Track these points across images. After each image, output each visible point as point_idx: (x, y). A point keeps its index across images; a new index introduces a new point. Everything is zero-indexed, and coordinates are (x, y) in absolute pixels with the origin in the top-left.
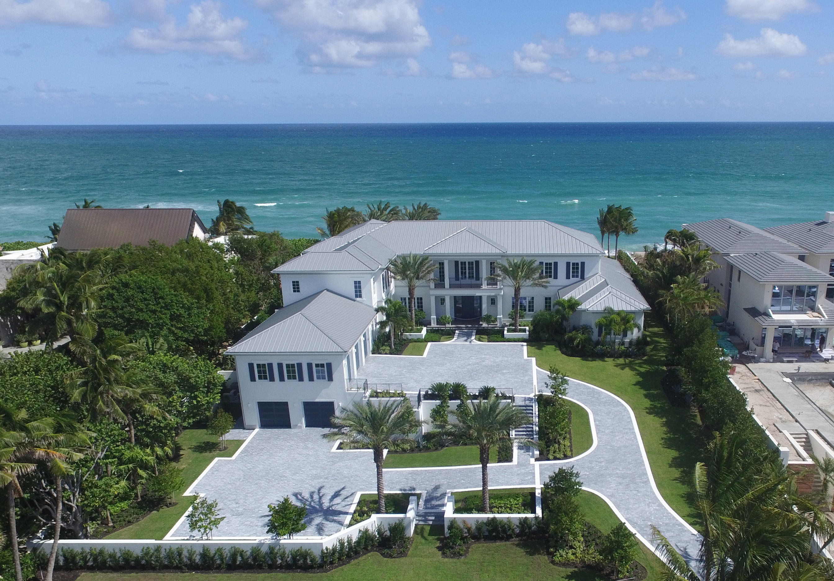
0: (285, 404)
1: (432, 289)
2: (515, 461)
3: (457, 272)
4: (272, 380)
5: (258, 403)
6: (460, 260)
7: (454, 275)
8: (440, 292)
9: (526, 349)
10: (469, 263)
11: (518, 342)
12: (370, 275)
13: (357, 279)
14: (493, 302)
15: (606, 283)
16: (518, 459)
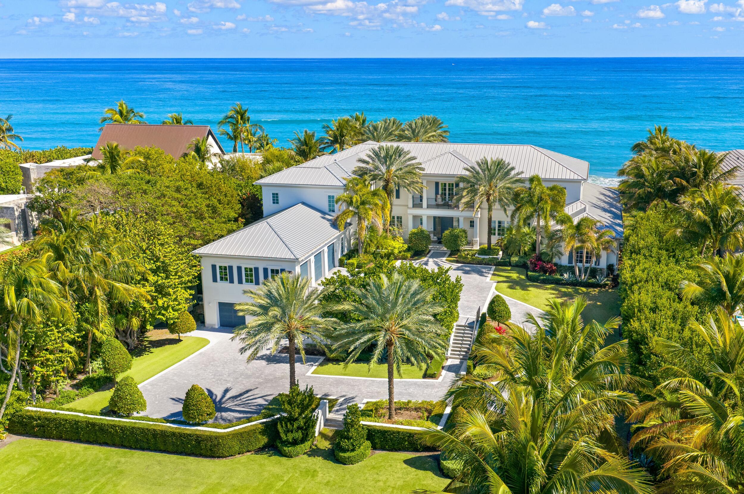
1: (410, 208)
2: (440, 379)
3: (437, 193)
4: (232, 281)
5: (219, 303)
6: (441, 181)
7: (433, 196)
8: (417, 212)
9: (492, 272)
10: (449, 184)
11: (488, 264)
12: (343, 191)
13: (331, 194)
14: (472, 224)
15: (584, 210)
16: (445, 377)
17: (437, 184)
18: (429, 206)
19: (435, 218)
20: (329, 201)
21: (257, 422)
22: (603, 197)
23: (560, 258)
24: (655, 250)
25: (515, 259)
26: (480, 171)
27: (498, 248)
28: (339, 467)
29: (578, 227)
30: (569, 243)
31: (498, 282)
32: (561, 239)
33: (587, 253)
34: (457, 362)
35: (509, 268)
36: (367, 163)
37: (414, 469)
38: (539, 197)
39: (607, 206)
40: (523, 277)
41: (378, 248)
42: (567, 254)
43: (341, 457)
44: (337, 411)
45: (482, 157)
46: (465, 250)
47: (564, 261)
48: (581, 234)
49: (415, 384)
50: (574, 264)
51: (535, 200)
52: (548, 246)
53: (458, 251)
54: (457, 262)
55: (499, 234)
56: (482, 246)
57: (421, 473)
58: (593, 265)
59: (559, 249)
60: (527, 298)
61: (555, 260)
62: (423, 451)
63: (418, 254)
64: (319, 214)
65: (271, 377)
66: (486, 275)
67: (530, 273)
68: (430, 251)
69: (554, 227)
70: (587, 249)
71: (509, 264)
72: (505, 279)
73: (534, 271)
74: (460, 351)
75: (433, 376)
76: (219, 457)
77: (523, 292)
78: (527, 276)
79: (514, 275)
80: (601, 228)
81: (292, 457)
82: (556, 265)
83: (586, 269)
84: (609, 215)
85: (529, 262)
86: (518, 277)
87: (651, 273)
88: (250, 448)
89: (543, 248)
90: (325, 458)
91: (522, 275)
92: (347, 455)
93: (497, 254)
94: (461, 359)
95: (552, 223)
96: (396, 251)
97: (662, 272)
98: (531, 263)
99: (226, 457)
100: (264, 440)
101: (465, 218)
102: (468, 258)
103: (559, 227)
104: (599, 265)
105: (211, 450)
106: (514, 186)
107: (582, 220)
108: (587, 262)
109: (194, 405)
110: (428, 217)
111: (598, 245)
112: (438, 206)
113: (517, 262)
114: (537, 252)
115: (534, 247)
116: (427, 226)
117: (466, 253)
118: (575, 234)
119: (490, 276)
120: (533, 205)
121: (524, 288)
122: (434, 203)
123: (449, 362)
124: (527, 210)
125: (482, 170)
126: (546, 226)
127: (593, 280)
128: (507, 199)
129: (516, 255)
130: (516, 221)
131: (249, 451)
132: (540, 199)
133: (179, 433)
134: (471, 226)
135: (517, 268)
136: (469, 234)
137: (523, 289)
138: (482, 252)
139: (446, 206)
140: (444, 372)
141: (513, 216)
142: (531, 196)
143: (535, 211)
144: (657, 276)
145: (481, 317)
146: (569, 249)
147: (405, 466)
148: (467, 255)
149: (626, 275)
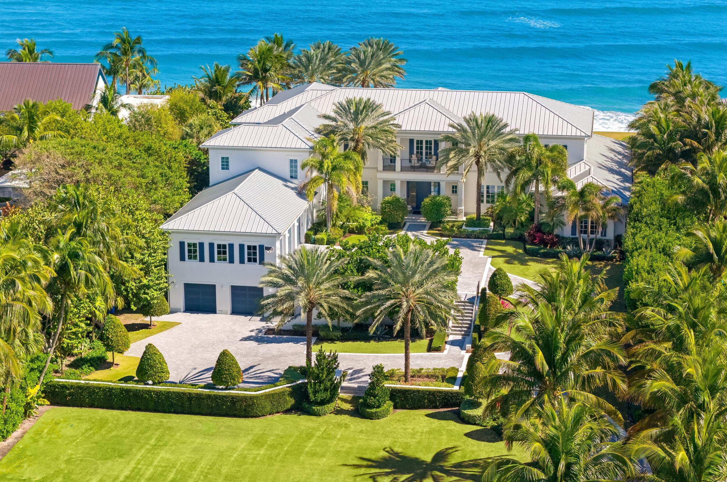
0: (213, 287)
1: (380, 172)
2: (446, 352)
3: (411, 152)
4: (202, 260)
5: (185, 284)
6: (416, 138)
7: (407, 156)
8: (389, 176)
9: (485, 246)
10: (427, 141)
11: (478, 238)
12: (308, 154)
13: (293, 158)
14: (455, 189)
15: (589, 172)
16: (449, 350)
17: (411, 141)
18: (403, 169)
19: (408, 183)
20: (291, 166)
21: (283, 387)
22: (612, 155)
23: (562, 229)
24: (656, 218)
25: (510, 230)
26: (468, 128)
27: (489, 218)
28: (368, 422)
29: (582, 194)
30: (572, 211)
31: (493, 257)
32: (563, 207)
33: (592, 223)
34: (459, 337)
35: (504, 241)
36: (334, 120)
37: (436, 420)
38: (537, 160)
39: (615, 167)
40: (521, 251)
41: (348, 220)
42: (570, 223)
43: (368, 412)
44: (350, 380)
45: (469, 112)
46: (449, 221)
47: (567, 232)
48: (585, 202)
49: (421, 357)
50: (577, 236)
51: (534, 163)
52: (549, 215)
53: (441, 222)
54: (442, 235)
55: (488, 202)
56: (469, 217)
57: (443, 422)
58: (599, 236)
59: (561, 218)
60: (527, 273)
61: (556, 231)
62: (441, 408)
63: (394, 227)
64: (281, 182)
65: (269, 356)
66: (479, 249)
67: (528, 246)
68: (405, 224)
69: (555, 193)
70: (592, 218)
71: (502, 237)
72: (500, 254)
73: (533, 244)
74: (461, 327)
75: (438, 349)
76: (252, 417)
77: (522, 267)
78: (525, 249)
79: (510, 249)
80: (607, 194)
81: (320, 416)
82: (557, 236)
83: (591, 241)
84: (618, 177)
85: (526, 234)
86: (515, 251)
87: (651, 240)
88: (280, 409)
89: (543, 217)
90: (352, 416)
91: (519, 249)
92: (374, 410)
93: (488, 226)
94: (462, 335)
95: (552, 188)
96: (368, 224)
97: (660, 239)
98: (530, 235)
99: (259, 416)
100: (291, 402)
101: (448, 183)
102: (453, 231)
103: (559, 194)
104: (605, 235)
105: (245, 410)
106: (507, 146)
107: (586, 186)
108: (592, 233)
109: (226, 370)
110: (402, 182)
111: (604, 214)
112: (413, 169)
113: (512, 234)
114: (536, 222)
115: (531, 217)
116: (400, 193)
117: (451, 224)
118: (578, 201)
119: (482, 250)
120: (530, 168)
121: (523, 262)
122: (407, 164)
123: (451, 338)
124: (525, 174)
125: (470, 127)
126: (547, 192)
127: (599, 253)
128: (500, 162)
129: (511, 226)
130: (511, 187)
131: (278, 412)
132: (539, 162)
133: (214, 395)
134: (453, 192)
135: (512, 242)
136: (453, 202)
137: (522, 264)
138: (470, 223)
139: (424, 168)
140: (448, 347)
141: (508, 182)
142: (529, 158)
143: (534, 175)
144: (655, 242)
145: (481, 293)
146: (573, 218)
147: (428, 418)
148: (452, 227)
149: (628, 243)
